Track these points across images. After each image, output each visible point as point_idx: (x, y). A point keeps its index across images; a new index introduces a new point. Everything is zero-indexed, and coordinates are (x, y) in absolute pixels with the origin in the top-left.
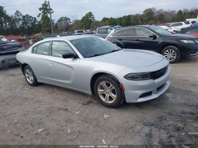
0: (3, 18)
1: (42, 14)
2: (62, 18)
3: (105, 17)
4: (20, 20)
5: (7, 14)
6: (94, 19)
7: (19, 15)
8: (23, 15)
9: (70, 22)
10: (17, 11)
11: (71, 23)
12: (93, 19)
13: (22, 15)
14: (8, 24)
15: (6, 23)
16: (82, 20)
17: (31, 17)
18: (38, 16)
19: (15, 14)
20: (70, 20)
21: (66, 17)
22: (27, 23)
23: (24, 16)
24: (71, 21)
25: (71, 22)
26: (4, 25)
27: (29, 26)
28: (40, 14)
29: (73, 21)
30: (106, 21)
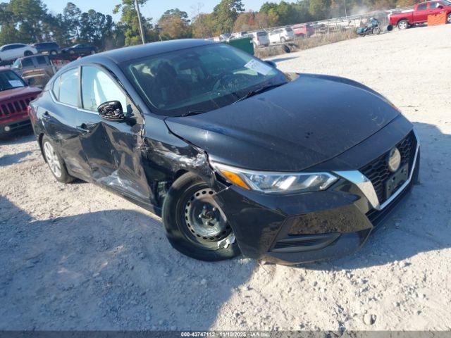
0: (40, 22)
1: (123, 6)
2: (168, 11)
3: (267, 3)
4: (76, 23)
5: (48, 13)
6: (242, 8)
7: (75, 11)
8: (82, 12)
9: (187, 19)
10: (70, 4)
11: (190, 23)
12: (240, 10)
13: (80, 12)
14: (51, 33)
15: (47, 33)
16: (215, 14)
17: (100, 14)
18: (115, 12)
19: (66, 10)
20: (186, 16)
21: (177, 9)
22: (93, 30)
23: (85, 15)
24: (189, 18)
25: (189, 21)
26: (44, 36)
27: (98, 36)
28: (118, 6)
29: (194, 18)
30: (271, 10)
